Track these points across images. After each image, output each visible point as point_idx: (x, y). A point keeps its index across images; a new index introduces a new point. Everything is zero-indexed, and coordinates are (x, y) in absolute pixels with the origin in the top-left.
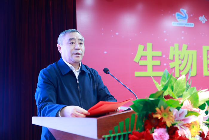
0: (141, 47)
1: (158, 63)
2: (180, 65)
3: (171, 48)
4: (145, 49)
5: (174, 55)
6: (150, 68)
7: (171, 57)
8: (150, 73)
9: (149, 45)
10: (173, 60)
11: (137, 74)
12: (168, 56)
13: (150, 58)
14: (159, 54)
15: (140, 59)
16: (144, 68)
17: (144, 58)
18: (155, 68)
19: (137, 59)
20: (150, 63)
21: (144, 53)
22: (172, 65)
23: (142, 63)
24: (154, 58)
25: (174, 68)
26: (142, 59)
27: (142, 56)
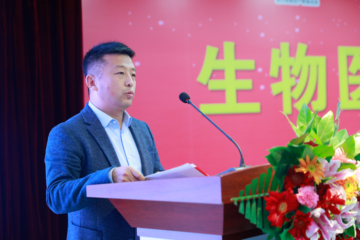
0: (211, 51)
1: (247, 84)
2: (293, 88)
3: (275, 52)
4: (220, 56)
5: (280, 68)
6: (231, 96)
7: (274, 73)
8: (231, 106)
9: (229, 47)
10: (279, 79)
11: (206, 109)
12: (267, 68)
13: (230, 74)
14: (249, 64)
15: (211, 78)
16: (219, 96)
17: (218, 74)
18: (242, 96)
19: (203, 77)
20: (231, 85)
21: (219, 65)
22: (275, 88)
23: (215, 85)
24: (240, 74)
25: (280, 95)
26: (214, 76)
27: (214, 71)
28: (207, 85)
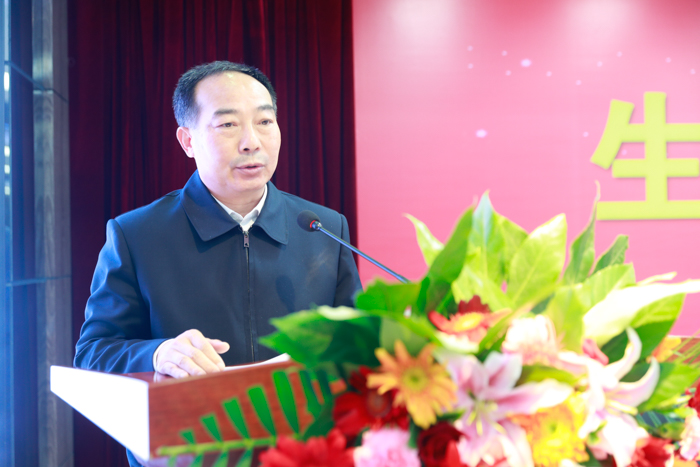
4: (636, 117)
6: (656, 188)
9: (654, 102)
13: (655, 150)
15: (618, 156)
16: (634, 188)
17: (632, 149)
18: (678, 187)
19: (603, 155)
20: (656, 169)
21: (634, 133)
23: (624, 168)
24: (674, 149)
26: (624, 152)
27: (623, 145)
28: (610, 168)
